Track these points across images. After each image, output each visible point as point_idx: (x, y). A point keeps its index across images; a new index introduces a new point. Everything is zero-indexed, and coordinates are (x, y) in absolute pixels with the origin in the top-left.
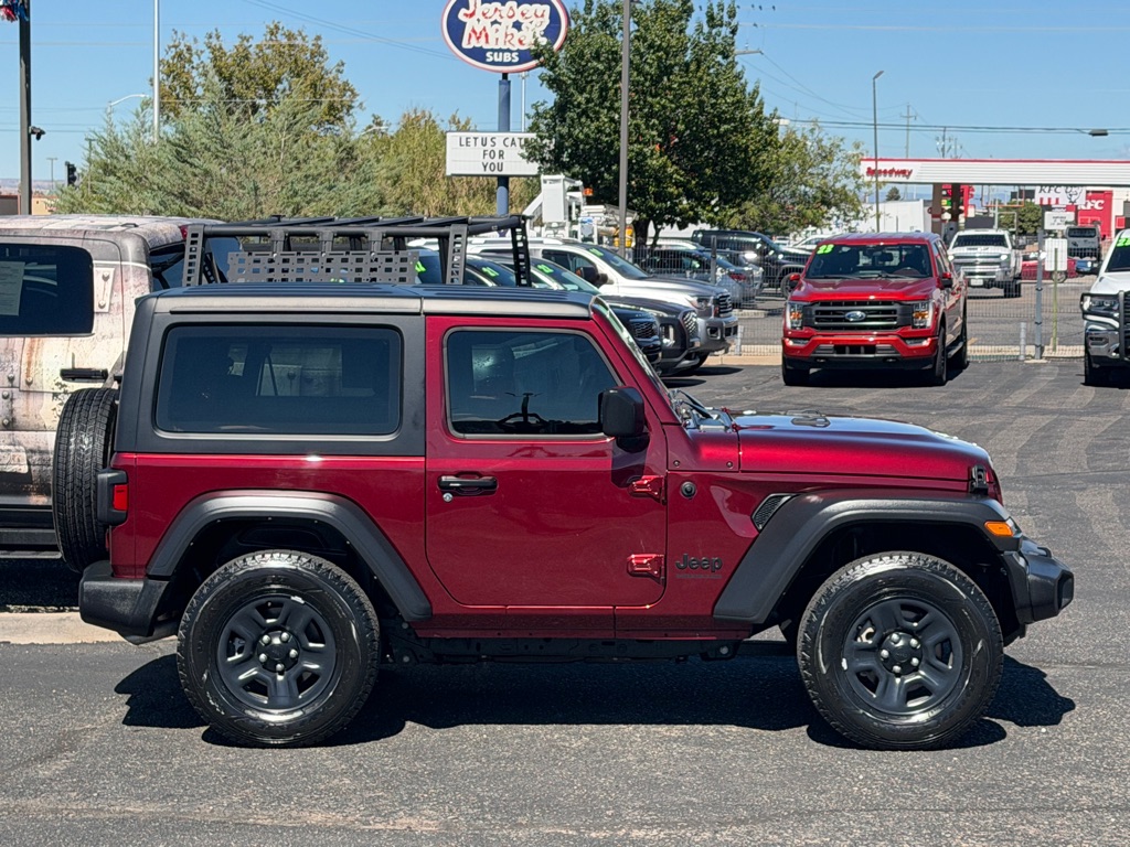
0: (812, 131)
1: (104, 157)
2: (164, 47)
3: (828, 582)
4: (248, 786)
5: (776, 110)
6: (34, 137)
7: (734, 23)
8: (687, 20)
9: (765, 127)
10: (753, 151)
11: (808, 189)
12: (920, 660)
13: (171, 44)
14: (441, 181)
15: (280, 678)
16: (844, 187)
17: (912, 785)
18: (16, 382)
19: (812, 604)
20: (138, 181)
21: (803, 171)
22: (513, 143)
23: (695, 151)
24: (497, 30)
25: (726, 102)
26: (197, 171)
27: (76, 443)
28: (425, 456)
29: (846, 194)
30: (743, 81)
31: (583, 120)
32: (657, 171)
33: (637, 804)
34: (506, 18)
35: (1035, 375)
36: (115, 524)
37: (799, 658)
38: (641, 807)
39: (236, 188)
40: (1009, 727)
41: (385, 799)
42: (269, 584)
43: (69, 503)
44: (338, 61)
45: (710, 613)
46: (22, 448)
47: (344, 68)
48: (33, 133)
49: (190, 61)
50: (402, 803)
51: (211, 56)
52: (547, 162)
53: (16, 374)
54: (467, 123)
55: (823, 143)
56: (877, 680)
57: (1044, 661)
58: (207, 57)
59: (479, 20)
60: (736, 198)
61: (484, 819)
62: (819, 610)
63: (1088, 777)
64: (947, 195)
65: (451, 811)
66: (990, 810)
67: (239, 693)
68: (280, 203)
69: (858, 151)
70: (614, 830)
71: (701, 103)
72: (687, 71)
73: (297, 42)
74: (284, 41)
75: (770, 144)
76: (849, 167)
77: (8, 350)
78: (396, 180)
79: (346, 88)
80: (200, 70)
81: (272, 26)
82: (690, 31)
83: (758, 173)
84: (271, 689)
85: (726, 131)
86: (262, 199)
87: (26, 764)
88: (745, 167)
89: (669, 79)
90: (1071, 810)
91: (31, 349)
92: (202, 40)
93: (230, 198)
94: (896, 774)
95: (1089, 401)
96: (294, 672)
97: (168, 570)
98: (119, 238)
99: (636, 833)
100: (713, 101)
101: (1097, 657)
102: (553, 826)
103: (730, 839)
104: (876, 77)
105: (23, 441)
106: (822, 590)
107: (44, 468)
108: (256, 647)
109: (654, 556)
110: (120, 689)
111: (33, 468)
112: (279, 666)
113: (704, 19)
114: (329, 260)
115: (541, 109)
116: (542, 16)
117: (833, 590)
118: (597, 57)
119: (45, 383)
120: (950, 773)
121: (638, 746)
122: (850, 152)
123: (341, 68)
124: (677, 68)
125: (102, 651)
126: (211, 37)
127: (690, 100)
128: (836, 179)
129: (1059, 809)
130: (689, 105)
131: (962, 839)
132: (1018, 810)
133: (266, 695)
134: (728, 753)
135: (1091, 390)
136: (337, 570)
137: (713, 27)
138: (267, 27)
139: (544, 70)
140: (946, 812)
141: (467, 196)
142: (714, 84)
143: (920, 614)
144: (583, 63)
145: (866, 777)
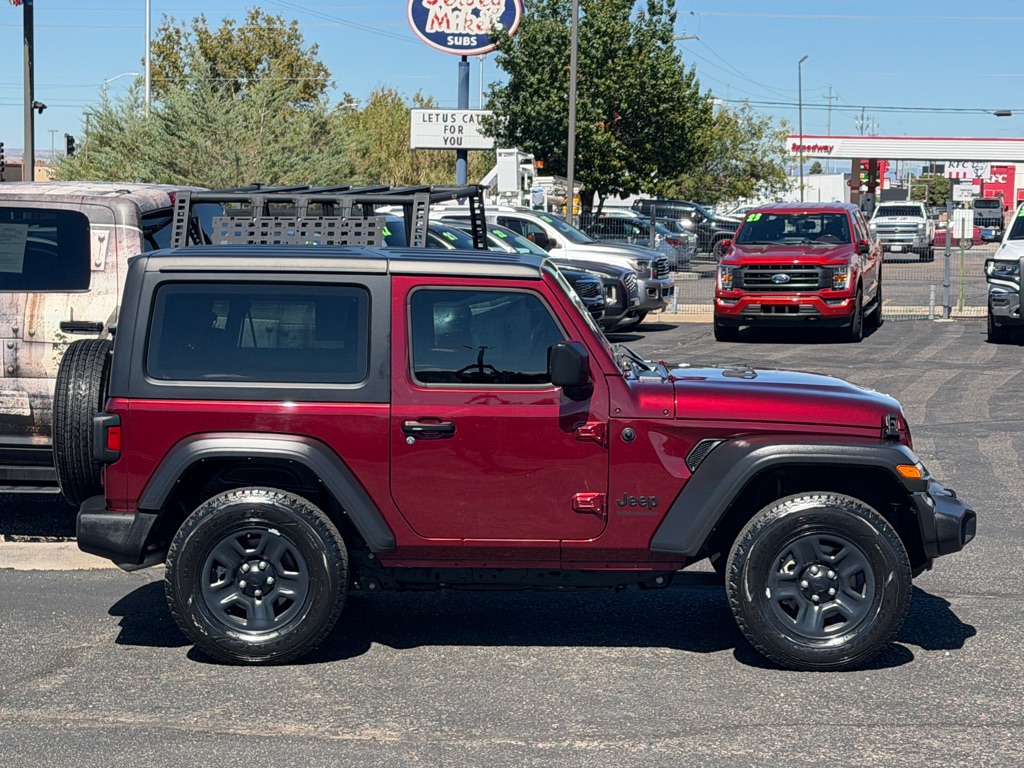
0: (743, 110)
1: (100, 130)
2: (155, 30)
3: (754, 520)
4: (228, 700)
5: (710, 90)
6: (36, 111)
7: (673, 11)
8: (630, 8)
9: (700, 106)
10: (689, 128)
11: (738, 163)
12: (836, 590)
13: (161, 27)
14: (406, 154)
15: (258, 602)
16: (772, 161)
17: (828, 702)
18: (20, 333)
19: (739, 539)
20: (131, 151)
21: (735, 147)
22: (471, 119)
23: (636, 127)
24: (457, 16)
25: (665, 83)
26: (184, 143)
27: (74, 388)
28: (390, 403)
29: (774, 168)
30: (680, 64)
31: (535, 99)
32: (601, 146)
33: (580, 718)
34: (466, 5)
35: (943, 333)
36: (109, 463)
37: (727, 588)
38: (583, 721)
39: (220, 158)
40: (917, 651)
41: (353, 712)
42: (249, 518)
43: (67, 443)
44: (313, 44)
45: (647, 546)
46: (25, 393)
47: (319, 50)
48: (36, 107)
49: (178, 43)
50: (368, 715)
51: (198, 38)
52: (502, 136)
53: (20, 326)
54: (430, 101)
55: (753, 121)
56: (797, 608)
57: (948, 591)
58: (193, 39)
59: (441, 7)
60: (673, 170)
61: (442, 731)
62: (746, 543)
63: (987, 696)
64: (865, 169)
65: (411, 723)
66: (898, 725)
67: (222, 617)
68: (260, 173)
69: (784, 129)
70: (560, 742)
71: (643, 84)
72: (630, 55)
73: (275, 26)
74: (264, 25)
75: (704, 122)
76: (776, 143)
77: (13, 305)
78: (365, 153)
79: (320, 68)
80: (188, 51)
81: (253, 12)
82: (633, 18)
83: (693, 148)
84: (249, 613)
85: (665, 110)
86: (243, 169)
87: (29, 678)
88: (682, 142)
89: (613, 62)
90: (971, 726)
91: (34, 303)
92: (190, 23)
93: (214, 167)
94: (814, 692)
95: (991, 356)
96: (270, 597)
97: (157, 504)
98: (113, 204)
99: (579, 744)
100: (654, 82)
101: (997, 588)
102: (504, 737)
103: (663, 750)
104: (801, 61)
105: (26, 386)
106: (748, 526)
107: (45, 411)
108: (236, 575)
109: (597, 494)
110: (113, 611)
111: (35, 411)
112: (257, 592)
113: (646, 8)
114: (304, 225)
115: (497, 89)
116: (499, 3)
117: (759, 527)
118: (548, 41)
119: (46, 333)
120: (863, 692)
121: (581, 666)
122: (777, 130)
123: (316, 50)
124: (620, 52)
125: (97, 577)
126: (197, 21)
127: (632, 81)
128: (764, 153)
129: (960, 725)
130: (632, 85)
131: (873, 751)
132: (924, 725)
133: (245, 618)
134: (662, 673)
135: (994, 347)
136: (310, 506)
137: (654, 14)
138: (249, 12)
139: (500, 53)
140: (859, 727)
141: (430, 167)
142: (655, 67)
143: (837, 548)
144: (536, 47)
145: (787, 695)
